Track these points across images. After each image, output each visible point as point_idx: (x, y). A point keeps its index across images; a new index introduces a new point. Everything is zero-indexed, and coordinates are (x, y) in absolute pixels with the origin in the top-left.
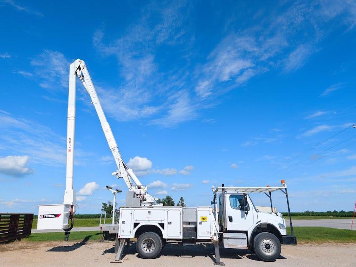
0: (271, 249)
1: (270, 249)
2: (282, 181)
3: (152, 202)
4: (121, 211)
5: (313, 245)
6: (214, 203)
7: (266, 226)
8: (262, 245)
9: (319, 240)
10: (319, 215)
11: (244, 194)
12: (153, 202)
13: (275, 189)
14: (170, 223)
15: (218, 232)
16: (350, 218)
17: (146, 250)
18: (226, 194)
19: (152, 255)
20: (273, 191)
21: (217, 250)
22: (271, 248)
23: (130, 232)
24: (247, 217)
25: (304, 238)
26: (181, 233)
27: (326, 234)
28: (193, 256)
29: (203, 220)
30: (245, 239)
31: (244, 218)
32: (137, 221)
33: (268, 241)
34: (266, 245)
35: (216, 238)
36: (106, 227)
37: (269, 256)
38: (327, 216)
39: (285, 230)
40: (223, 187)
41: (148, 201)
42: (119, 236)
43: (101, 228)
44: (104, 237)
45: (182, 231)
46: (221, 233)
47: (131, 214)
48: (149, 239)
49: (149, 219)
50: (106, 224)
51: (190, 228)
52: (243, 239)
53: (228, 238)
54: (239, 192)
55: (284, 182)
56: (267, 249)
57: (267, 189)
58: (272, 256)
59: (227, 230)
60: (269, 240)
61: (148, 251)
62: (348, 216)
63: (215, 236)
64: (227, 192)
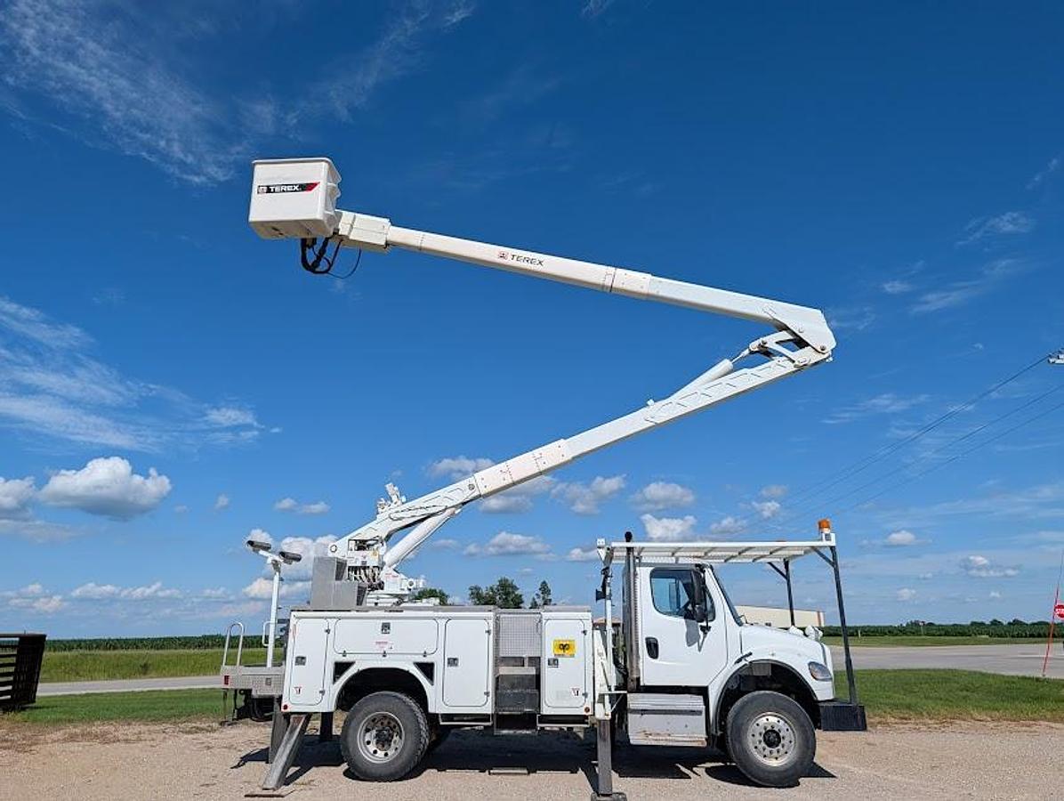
0: (783, 746)
1: (780, 747)
2: (820, 524)
3: (403, 593)
4: (293, 621)
5: (924, 728)
6: (601, 595)
7: (768, 672)
8: (753, 735)
9: (943, 712)
10: (947, 634)
11: (697, 565)
12: (407, 592)
13: (799, 548)
14: (453, 662)
15: (610, 690)
16: (1042, 642)
17: (375, 752)
18: (640, 564)
19: (392, 769)
20: (794, 556)
21: (604, 751)
22: (782, 742)
23: (322, 692)
24: (706, 639)
25: (896, 706)
26: (487, 694)
27: (965, 693)
28: (532, 770)
29: (561, 652)
30: (699, 713)
31: (697, 644)
32: (344, 654)
33: (773, 720)
34: (767, 733)
35: (603, 712)
36: (243, 676)
37: (775, 771)
38: (970, 636)
39: (829, 684)
40: (628, 541)
41: (387, 589)
42: (286, 707)
43: (227, 678)
44: (238, 710)
45: (491, 689)
46: (620, 694)
47: (328, 631)
48: (385, 717)
49: (386, 648)
50: (242, 667)
51: (522, 677)
52: (693, 712)
53: (643, 712)
54: (681, 561)
55: (828, 527)
56: (769, 746)
57: (777, 550)
58: (786, 770)
59: (642, 684)
60: (776, 716)
61: (380, 754)
62: (1032, 636)
63: (601, 705)
64: (644, 560)
